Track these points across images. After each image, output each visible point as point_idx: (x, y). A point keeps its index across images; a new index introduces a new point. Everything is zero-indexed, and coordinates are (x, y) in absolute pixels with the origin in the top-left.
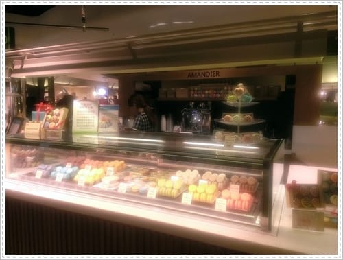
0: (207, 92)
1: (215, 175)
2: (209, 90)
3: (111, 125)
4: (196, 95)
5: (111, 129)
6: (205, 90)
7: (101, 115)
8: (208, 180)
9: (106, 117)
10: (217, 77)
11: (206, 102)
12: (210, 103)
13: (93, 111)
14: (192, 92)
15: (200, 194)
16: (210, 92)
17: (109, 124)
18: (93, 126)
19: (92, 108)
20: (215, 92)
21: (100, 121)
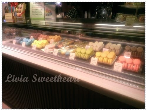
1: (114, 45)
3: (51, 14)
7: (46, 8)
8: (109, 48)
15: (103, 58)
18: (42, 15)
21: (45, 12)
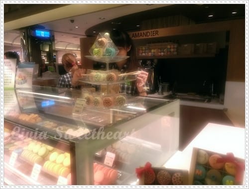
0: (153, 51)
2: (154, 49)
3: (26, 82)
4: (144, 54)
5: (26, 86)
6: (151, 50)
7: (18, 72)
9: (23, 74)
10: (157, 36)
11: (152, 60)
12: (156, 61)
13: (12, 69)
14: (141, 51)
16: (155, 51)
17: (24, 80)
18: (11, 82)
19: (10, 65)
20: (160, 50)
21: (17, 78)
